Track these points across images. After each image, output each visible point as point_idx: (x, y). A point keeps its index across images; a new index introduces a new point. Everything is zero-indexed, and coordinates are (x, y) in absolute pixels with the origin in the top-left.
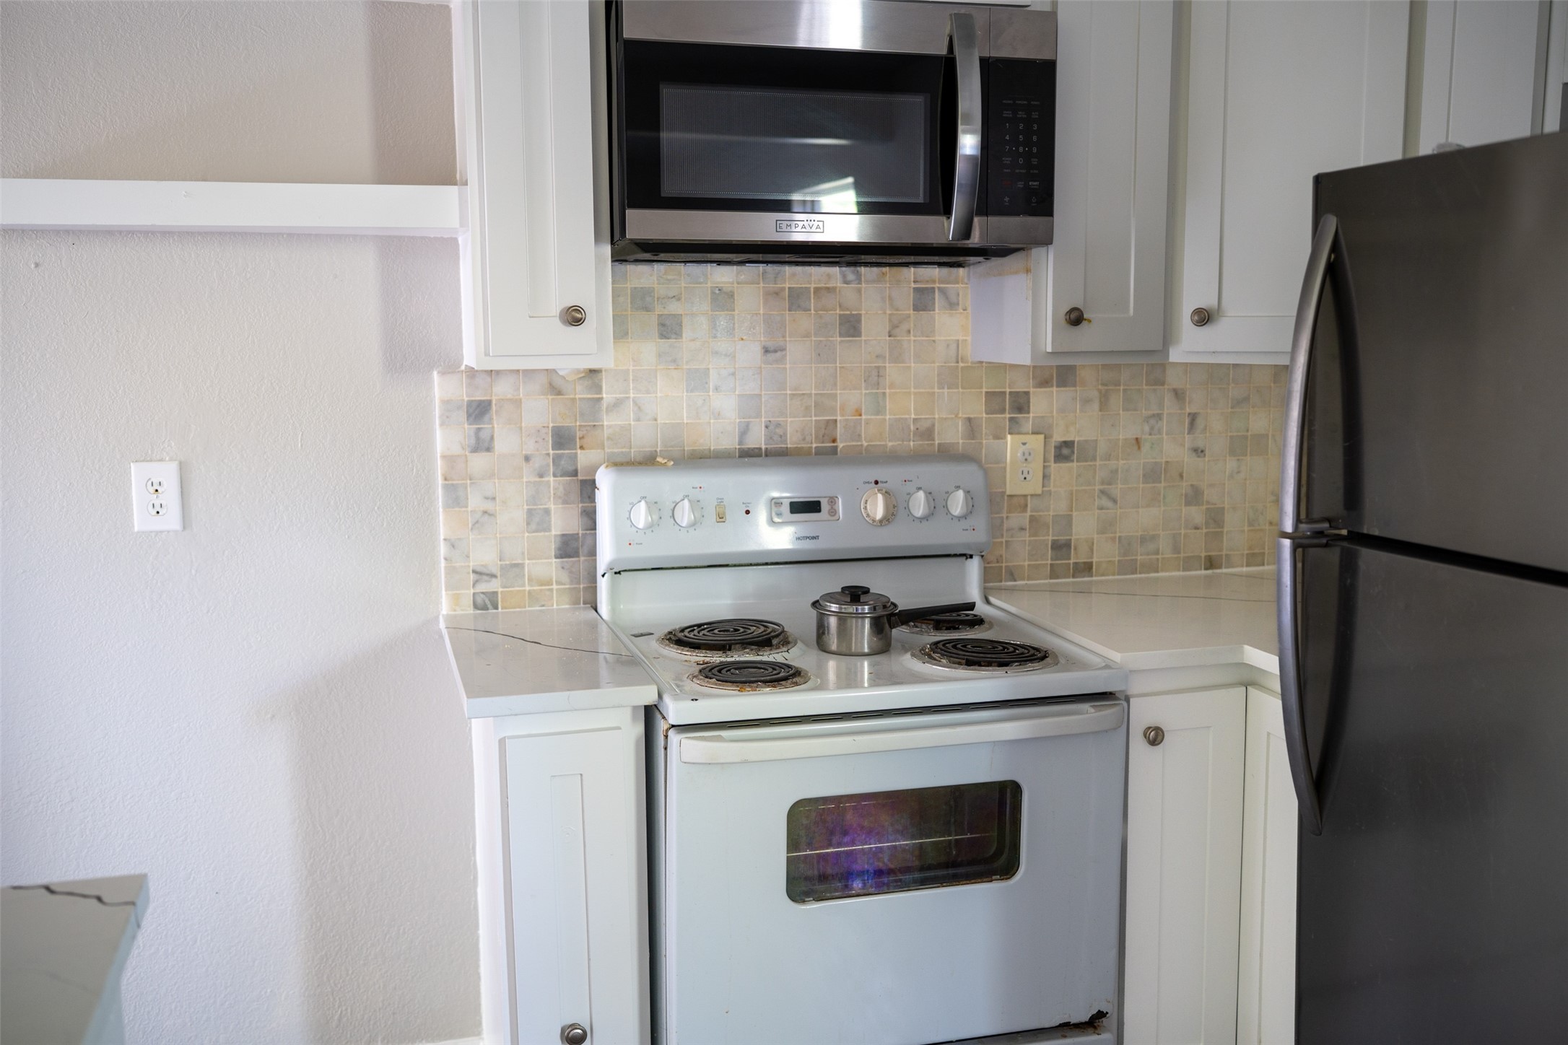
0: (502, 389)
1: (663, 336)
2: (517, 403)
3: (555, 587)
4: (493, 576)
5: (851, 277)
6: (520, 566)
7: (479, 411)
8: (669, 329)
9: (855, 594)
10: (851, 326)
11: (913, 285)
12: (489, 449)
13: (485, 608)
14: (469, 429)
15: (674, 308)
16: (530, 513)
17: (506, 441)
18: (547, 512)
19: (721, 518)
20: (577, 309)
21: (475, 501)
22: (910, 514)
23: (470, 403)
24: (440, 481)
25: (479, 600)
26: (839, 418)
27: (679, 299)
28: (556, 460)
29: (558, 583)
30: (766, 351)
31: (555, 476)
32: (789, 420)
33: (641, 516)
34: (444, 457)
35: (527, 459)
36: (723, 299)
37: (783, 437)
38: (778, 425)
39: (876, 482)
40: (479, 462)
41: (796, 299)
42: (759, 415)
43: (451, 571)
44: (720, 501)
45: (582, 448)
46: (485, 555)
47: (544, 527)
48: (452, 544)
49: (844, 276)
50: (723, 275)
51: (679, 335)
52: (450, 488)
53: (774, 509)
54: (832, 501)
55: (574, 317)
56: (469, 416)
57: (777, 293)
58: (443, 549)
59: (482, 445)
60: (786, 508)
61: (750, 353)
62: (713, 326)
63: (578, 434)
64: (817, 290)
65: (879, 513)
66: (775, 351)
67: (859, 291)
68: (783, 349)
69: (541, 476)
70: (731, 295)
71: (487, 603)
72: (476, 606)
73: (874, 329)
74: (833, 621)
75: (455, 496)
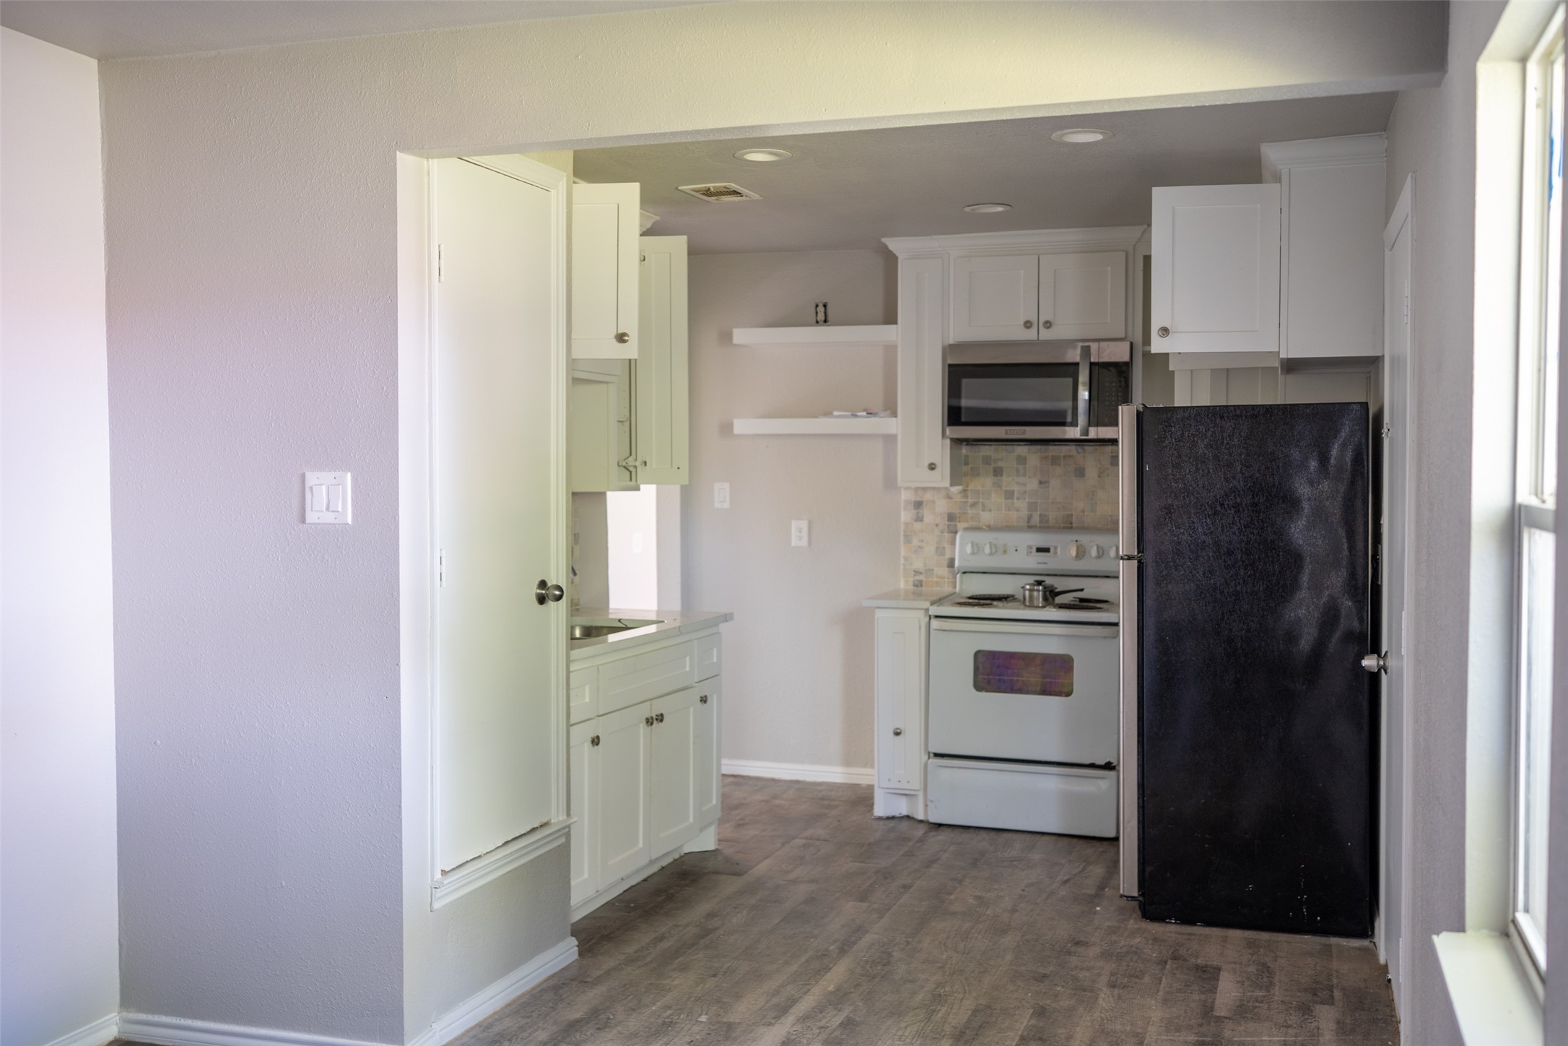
0: (928, 496)
1: (995, 475)
2: (933, 502)
3: (946, 580)
4: (921, 573)
5: (1080, 450)
6: (932, 570)
7: (918, 505)
8: (998, 472)
9: (1039, 583)
10: (1080, 472)
11: (1110, 454)
12: (922, 520)
13: (917, 586)
14: (914, 512)
15: (1000, 464)
16: (937, 548)
17: (929, 518)
18: (944, 548)
19: (1005, 552)
20: (933, 464)
21: (915, 542)
22: (1091, 556)
23: (915, 502)
24: (902, 533)
25: (916, 582)
26: (1074, 513)
27: (1002, 460)
28: (949, 526)
29: (948, 578)
30: (1041, 483)
31: (948, 533)
32: (1051, 513)
33: (969, 549)
34: (904, 523)
35: (937, 525)
36: (1022, 460)
37: (1047, 521)
38: (1045, 515)
39: (1077, 541)
40: (917, 526)
41: (1055, 461)
42: (1036, 510)
43: (905, 570)
44: (1005, 545)
45: (959, 522)
46: (918, 565)
47: (942, 554)
48: (906, 559)
49: (1077, 451)
50: (1022, 450)
51: (1001, 475)
52: (906, 536)
53: (1029, 550)
54: (1056, 548)
55: (932, 467)
56: (914, 506)
57: (1046, 458)
58: (902, 561)
59: (919, 519)
60: (1034, 550)
61: (1032, 484)
62: (1018, 471)
63: (958, 516)
64: (1064, 457)
65: (1074, 553)
66: (1045, 483)
67: (1084, 457)
68: (1048, 482)
69: (942, 532)
70: (1025, 459)
71: (918, 584)
72: (914, 585)
73: (1091, 472)
74: (1027, 593)
75: (908, 539)
